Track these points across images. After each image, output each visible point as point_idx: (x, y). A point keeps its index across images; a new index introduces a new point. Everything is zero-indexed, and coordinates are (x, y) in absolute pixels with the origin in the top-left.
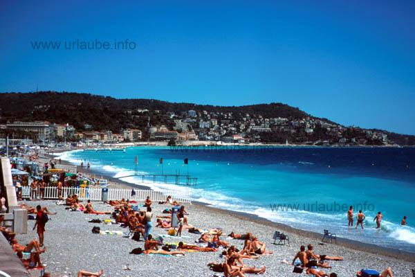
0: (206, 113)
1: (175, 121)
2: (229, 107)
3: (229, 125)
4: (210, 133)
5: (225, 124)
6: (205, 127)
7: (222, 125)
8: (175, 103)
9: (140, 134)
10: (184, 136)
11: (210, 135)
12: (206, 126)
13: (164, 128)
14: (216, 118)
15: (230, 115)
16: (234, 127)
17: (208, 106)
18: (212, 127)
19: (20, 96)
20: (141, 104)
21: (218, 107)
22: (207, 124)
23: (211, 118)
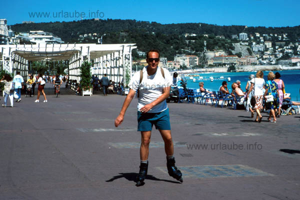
0: (258, 35)
1: (233, 44)
2: (282, 28)
3: (285, 47)
4: (264, 57)
5: (281, 47)
6: (259, 51)
7: (277, 47)
8: (224, 26)
9: (197, 59)
10: (245, 61)
11: (266, 59)
12: (261, 49)
13: (221, 53)
14: (269, 40)
15: (284, 36)
16: (290, 49)
17: (259, 27)
18: (267, 49)
19: (64, 25)
20: (189, 28)
21: (270, 28)
22: (261, 47)
23: (265, 40)
